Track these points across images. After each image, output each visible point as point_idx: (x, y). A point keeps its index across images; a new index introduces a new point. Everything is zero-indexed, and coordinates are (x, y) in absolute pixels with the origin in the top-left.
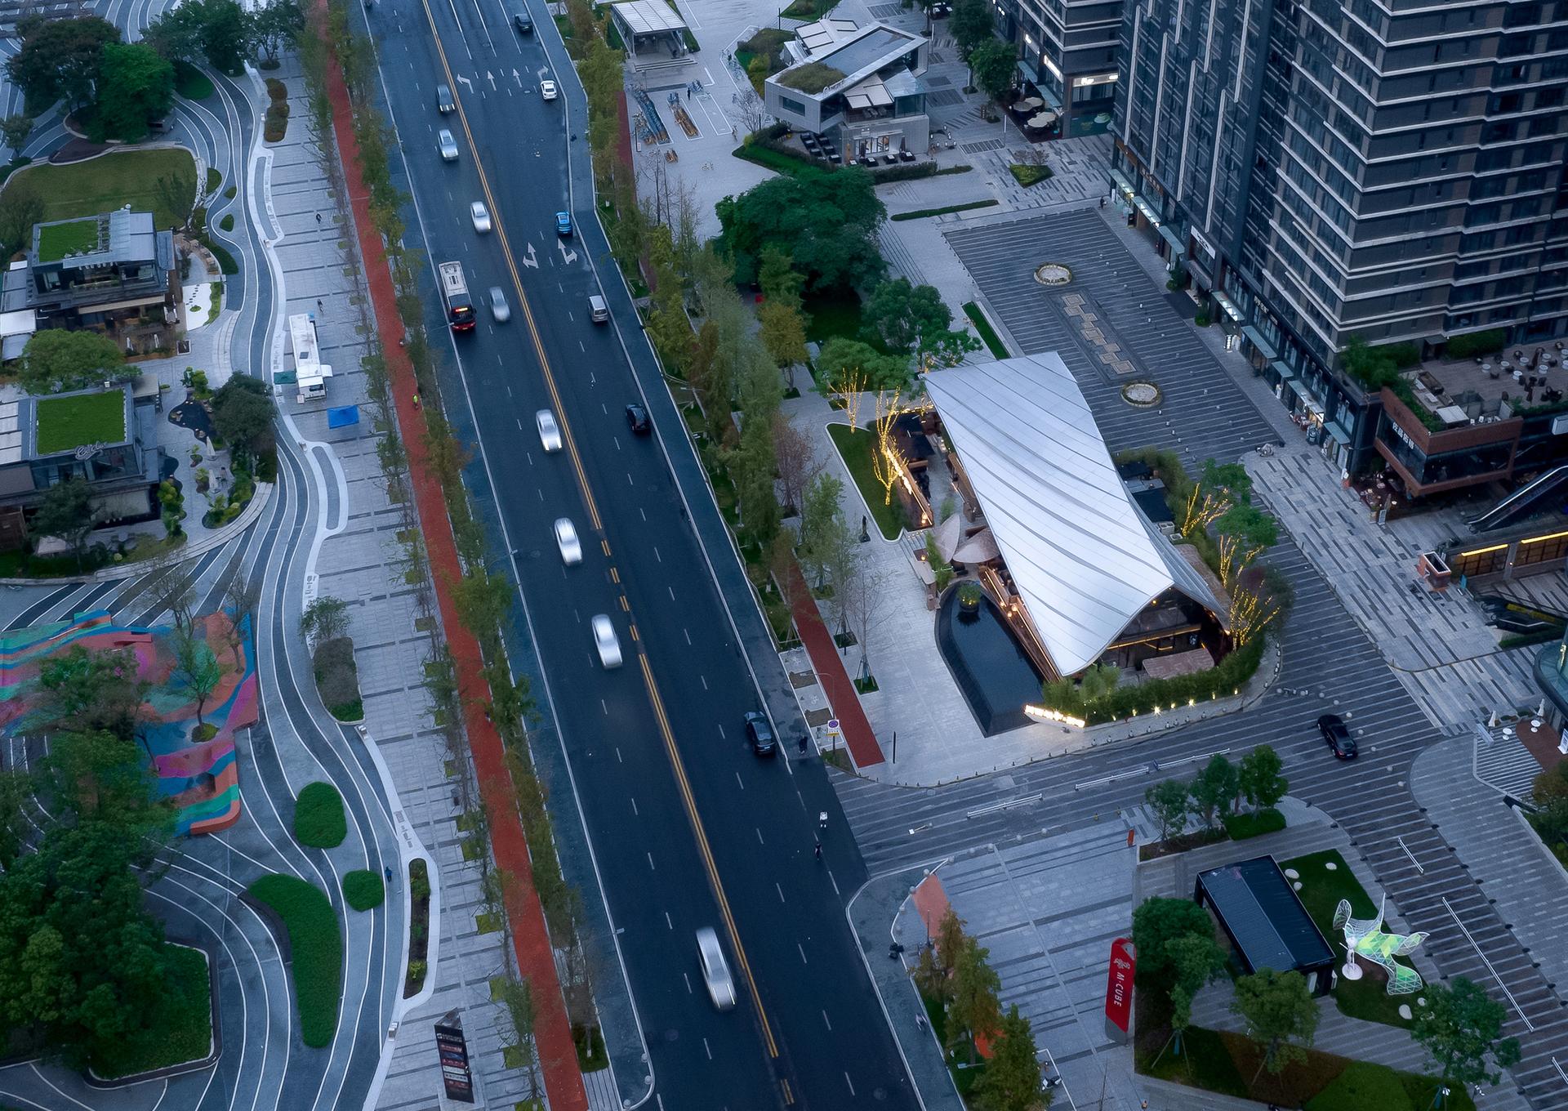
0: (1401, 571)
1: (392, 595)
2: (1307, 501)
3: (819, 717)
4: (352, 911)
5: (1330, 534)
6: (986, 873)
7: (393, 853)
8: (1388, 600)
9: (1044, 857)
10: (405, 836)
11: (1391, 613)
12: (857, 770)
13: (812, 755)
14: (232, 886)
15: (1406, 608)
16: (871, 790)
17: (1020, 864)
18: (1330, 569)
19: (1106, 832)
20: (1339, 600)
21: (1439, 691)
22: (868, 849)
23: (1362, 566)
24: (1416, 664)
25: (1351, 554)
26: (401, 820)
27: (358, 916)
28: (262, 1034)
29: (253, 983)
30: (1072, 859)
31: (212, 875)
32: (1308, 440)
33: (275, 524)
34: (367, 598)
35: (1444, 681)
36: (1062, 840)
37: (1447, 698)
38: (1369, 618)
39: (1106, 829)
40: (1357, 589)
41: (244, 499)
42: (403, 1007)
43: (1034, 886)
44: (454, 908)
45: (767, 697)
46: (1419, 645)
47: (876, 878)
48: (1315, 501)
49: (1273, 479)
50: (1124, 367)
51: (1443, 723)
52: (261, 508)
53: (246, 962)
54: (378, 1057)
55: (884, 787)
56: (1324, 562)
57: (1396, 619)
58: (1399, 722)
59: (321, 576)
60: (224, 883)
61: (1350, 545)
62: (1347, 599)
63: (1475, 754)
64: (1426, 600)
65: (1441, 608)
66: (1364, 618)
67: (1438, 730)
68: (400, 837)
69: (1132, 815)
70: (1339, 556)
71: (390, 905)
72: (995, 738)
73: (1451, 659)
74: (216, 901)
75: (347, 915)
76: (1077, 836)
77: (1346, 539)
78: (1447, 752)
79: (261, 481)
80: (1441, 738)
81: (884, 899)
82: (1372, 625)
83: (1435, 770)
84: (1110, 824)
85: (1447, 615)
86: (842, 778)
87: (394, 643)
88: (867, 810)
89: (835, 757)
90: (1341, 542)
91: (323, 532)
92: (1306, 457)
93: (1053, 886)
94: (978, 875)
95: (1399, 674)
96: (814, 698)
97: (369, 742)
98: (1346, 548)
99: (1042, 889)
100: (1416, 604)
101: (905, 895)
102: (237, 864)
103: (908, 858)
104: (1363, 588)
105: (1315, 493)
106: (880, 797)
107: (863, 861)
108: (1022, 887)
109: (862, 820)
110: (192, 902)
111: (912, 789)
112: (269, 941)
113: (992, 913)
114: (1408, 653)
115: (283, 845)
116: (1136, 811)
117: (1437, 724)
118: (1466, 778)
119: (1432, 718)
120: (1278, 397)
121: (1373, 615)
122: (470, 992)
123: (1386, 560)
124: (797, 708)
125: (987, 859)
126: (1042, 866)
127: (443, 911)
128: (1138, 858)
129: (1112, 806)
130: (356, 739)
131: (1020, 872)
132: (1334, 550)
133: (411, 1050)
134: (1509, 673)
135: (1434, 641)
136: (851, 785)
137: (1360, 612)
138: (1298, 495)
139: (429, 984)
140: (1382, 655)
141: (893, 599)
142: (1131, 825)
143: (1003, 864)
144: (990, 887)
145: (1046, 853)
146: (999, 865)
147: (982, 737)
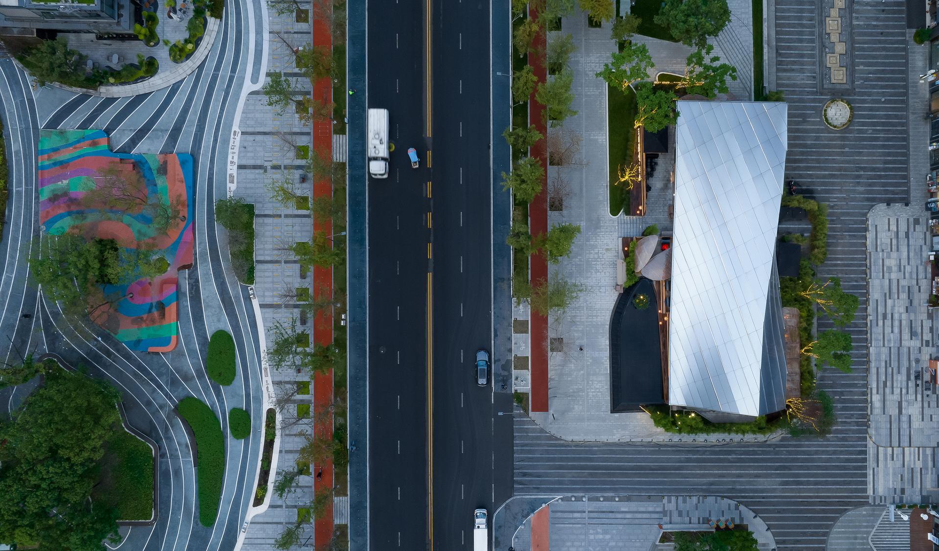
0: (919, 356)
1: (286, 167)
2: (895, 269)
3: (521, 363)
4: (232, 437)
5: (893, 307)
6: (576, 515)
7: (259, 400)
8: (897, 380)
9: (611, 515)
10: (267, 387)
11: (893, 393)
12: (531, 414)
13: (508, 392)
14: (170, 399)
15: (904, 391)
16: (534, 431)
17: (595, 515)
18: (876, 340)
19: (651, 509)
20: (867, 370)
21: (886, 466)
22: (519, 474)
23: (897, 345)
24: (884, 440)
25: (896, 330)
26: (266, 376)
27: (235, 442)
28: (180, 509)
29: (177, 472)
30: (625, 521)
31: (160, 387)
32: (927, 203)
33: (217, 68)
34: (268, 165)
35: (893, 460)
36: (625, 507)
37: (886, 474)
38: (877, 393)
39: (651, 506)
40: (883, 364)
41: (199, 35)
42: (253, 512)
43: (597, 533)
44: (287, 452)
45: (496, 335)
46: (895, 426)
47: (517, 496)
48: (900, 271)
49: (884, 238)
50: (839, 76)
51: (874, 493)
52: (209, 47)
53: (175, 457)
54: (236, 541)
55: (542, 431)
56: (876, 333)
57: (893, 398)
58: (849, 483)
59: (243, 133)
60: (167, 395)
61: (901, 321)
62: (873, 371)
63: (879, 522)
64: (919, 388)
65: (925, 396)
66: (874, 391)
67: (868, 497)
68: (264, 389)
69: (669, 501)
70: (888, 330)
71: (253, 439)
72: (617, 415)
73: (906, 444)
74: (161, 407)
75: (230, 440)
76: (633, 506)
77: (901, 314)
78: (864, 516)
79: (212, 16)
80: (867, 503)
81: (516, 514)
82: (876, 399)
83: (849, 527)
84: (655, 504)
85: (926, 405)
86: (520, 416)
87: (280, 216)
88: (526, 445)
89: (520, 398)
90: (896, 316)
91: (248, 86)
92: (917, 222)
93: (608, 537)
94: (570, 515)
95: (870, 444)
96: (522, 345)
97: (256, 303)
98: (896, 323)
99: (601, 537)
100: (912, 390)
101: (528, 515)
102: (174, 383)
103: (538, 488)
104: (888, 364)
105: (904, 262)
106: (538, 438)
107: (513, 482)
108: (591, 531)
109: (522, 452)
110: (149, 404)
111: (557, 439)
112: (187, 446)
113: (569, 544)
114: (884, 432)
115: (200, 376)
116: (673, 499)
117: (870, 492)
118: (863, 538)
119: (870, 487)
120: (930, 148)
121: (881, 391)
122: (287, 513)
123: (915, 343)
124: (510, 350)
125: (579, 505)
126: (607, 521)
127: (281, 452)
128: (658, 540)
129: (662, 490)
130: (248, 299)
131: (594, 521)
132: (888, 322)
133: (253, 541)
134: (934, 467)
135: (905, 425)
136: (523, 423)
137: (874, 385)
138: (892, 262)
139: (267, 500)
140: (869, 427)
141: (597, 271)
142: (666, 509)
143: (587, 512)
144: (574, 525)
145: (613, 512)
146: (584, 512)
147: (610, 412)
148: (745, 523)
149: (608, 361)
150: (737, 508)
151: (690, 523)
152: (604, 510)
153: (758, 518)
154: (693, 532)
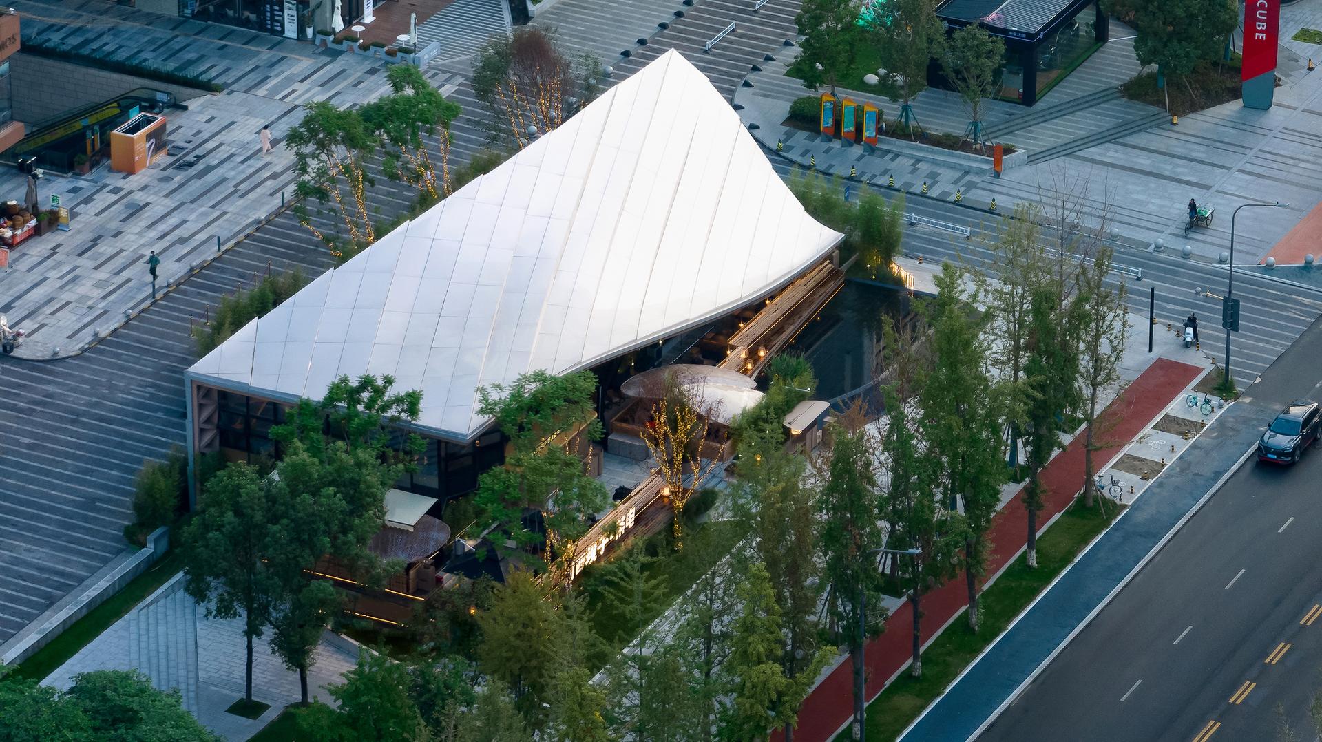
142: (963, 189)
148: (786, 128)
152: (1121, 225)
154: (921, 142)
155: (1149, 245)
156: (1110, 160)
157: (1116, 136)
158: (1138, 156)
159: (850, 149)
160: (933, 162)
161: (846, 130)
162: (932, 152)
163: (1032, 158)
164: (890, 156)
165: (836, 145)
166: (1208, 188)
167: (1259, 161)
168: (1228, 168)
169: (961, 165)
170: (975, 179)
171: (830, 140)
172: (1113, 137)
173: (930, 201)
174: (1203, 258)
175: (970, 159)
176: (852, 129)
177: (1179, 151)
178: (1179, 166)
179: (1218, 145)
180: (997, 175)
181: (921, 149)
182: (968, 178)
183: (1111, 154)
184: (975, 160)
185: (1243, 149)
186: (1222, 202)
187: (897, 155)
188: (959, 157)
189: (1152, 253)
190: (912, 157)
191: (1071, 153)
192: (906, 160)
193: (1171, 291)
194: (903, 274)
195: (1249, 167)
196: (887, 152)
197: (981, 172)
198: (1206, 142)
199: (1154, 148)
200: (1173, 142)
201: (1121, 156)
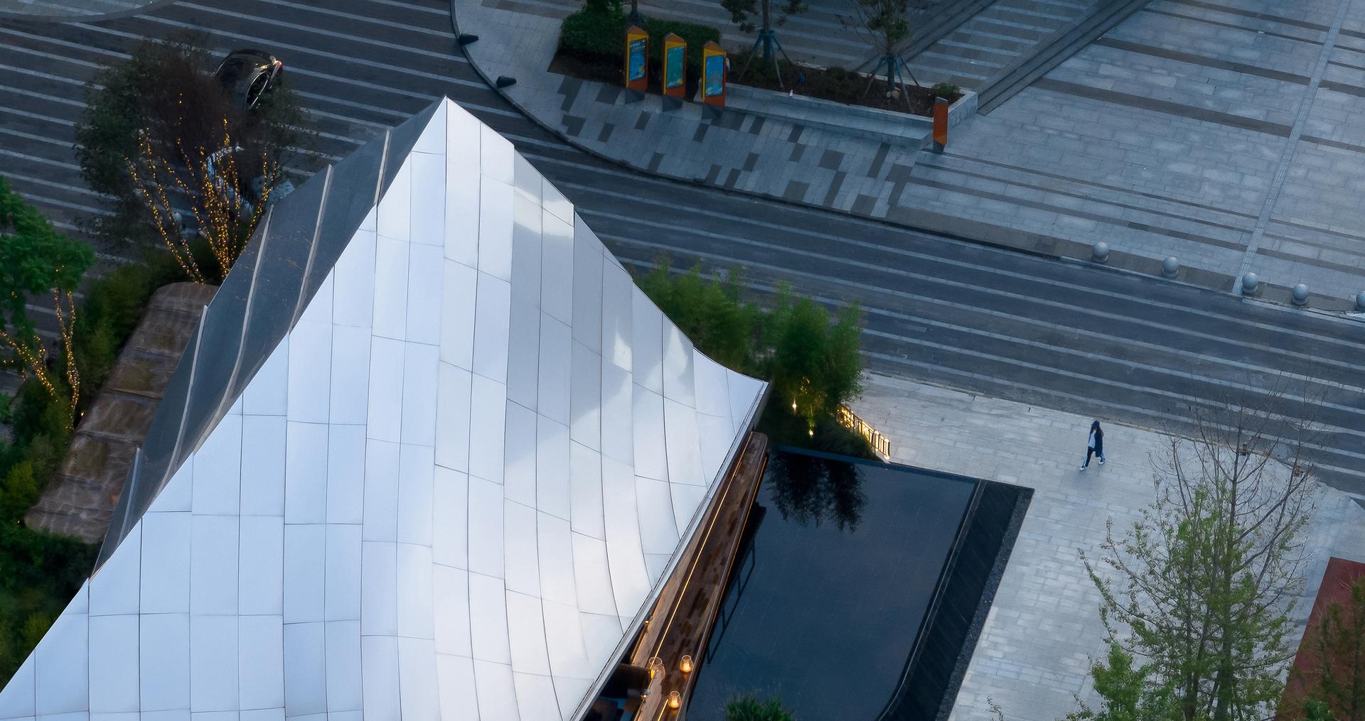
9: (1145, 220)
17: (1215, 235)
30: (1087, 191)
36: (1075, 230)
43: (1227, 186)
69: (865, 203)
72: (1009, 479)
76: (1034, 225)
93: (1181, 168)
108: (1250, 197)
116: (844, 206)
126: (1169, 207)
131: (1226, 220)
142: (890, 185)
143: (1252, 247)
144: (1324, 227)
145: (1133, 225)
146: (1261, 251)
147: (1036, 496)
148: (559, 79)
149: (983, 642)
150: (575, 125)
151: (798, 128)
152: (1171, 239)
153: (493, 79)
154: (798, 92)
155: (1231, 281)
156: (1107, 86)
157: (1102, 28)
158: (1150, 70)
159: (678, 114)
160: (825, 130)
161: (671, 84)
162: (819, 109)
163: (986, 98)
164: (747, 124)
165: (653, 106)
166: (1285, 131)
167: (1347, 57)
168: (1304, 80)
169: (873, 133)
170: (905, 160)
171: (640, 98)
172: (1098, 32)
173: (841, 219)
174: (1328, 301)
175: (887, 120)
176: (680, 81)
177: (1212, 48)
178: (1226, 85)
179: (1271, 26)
180: (939, 149)
181: (799, 106)
182: (891, 158)
183: (1105, 69)
184: (896, 122)
185: (1313, 32)
186: (1317, 162)
187: (760, 120)
188: (868, 117)
189: (1240, 299)
190: (785, 121)
191: (1040, 78)
192: (777, 128)
193: (1302, 388)
194: (866, 430)
195: (1336, 74)
196: (741, 114)
197: (908, 145)
198: (1249, 21)
199: (1170, 48)
200: (1197, 29)
201: (1125, 74)
